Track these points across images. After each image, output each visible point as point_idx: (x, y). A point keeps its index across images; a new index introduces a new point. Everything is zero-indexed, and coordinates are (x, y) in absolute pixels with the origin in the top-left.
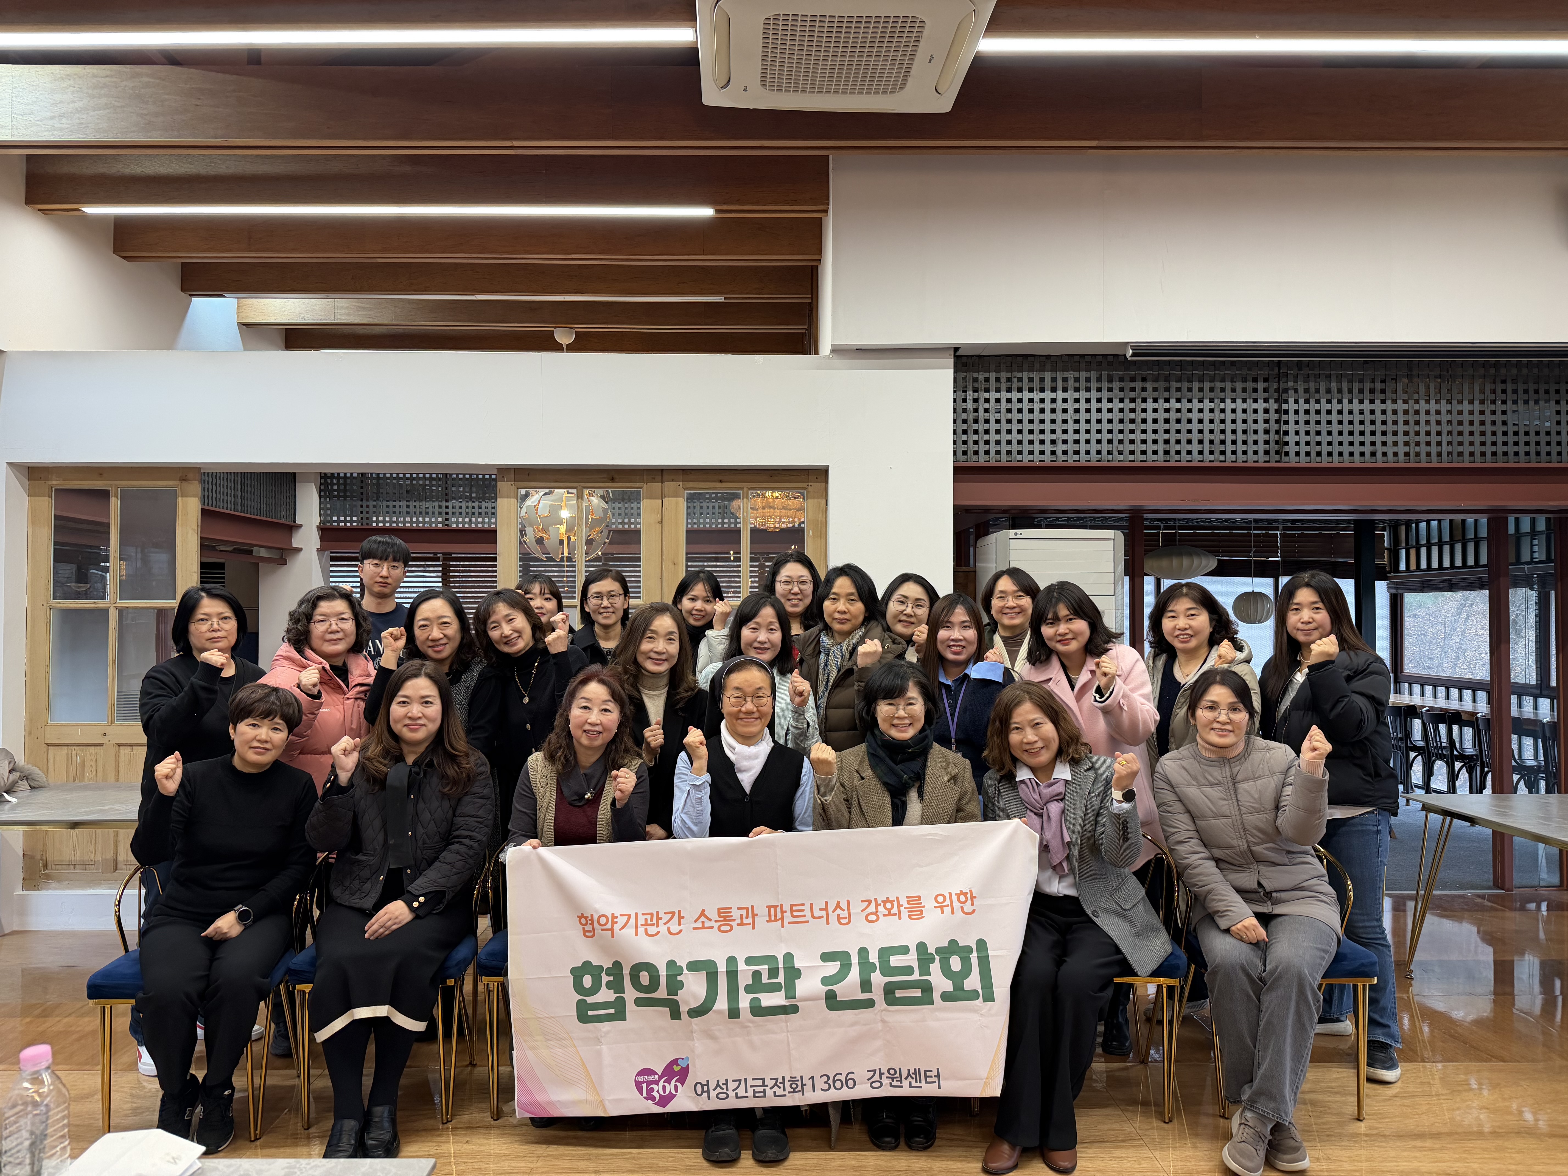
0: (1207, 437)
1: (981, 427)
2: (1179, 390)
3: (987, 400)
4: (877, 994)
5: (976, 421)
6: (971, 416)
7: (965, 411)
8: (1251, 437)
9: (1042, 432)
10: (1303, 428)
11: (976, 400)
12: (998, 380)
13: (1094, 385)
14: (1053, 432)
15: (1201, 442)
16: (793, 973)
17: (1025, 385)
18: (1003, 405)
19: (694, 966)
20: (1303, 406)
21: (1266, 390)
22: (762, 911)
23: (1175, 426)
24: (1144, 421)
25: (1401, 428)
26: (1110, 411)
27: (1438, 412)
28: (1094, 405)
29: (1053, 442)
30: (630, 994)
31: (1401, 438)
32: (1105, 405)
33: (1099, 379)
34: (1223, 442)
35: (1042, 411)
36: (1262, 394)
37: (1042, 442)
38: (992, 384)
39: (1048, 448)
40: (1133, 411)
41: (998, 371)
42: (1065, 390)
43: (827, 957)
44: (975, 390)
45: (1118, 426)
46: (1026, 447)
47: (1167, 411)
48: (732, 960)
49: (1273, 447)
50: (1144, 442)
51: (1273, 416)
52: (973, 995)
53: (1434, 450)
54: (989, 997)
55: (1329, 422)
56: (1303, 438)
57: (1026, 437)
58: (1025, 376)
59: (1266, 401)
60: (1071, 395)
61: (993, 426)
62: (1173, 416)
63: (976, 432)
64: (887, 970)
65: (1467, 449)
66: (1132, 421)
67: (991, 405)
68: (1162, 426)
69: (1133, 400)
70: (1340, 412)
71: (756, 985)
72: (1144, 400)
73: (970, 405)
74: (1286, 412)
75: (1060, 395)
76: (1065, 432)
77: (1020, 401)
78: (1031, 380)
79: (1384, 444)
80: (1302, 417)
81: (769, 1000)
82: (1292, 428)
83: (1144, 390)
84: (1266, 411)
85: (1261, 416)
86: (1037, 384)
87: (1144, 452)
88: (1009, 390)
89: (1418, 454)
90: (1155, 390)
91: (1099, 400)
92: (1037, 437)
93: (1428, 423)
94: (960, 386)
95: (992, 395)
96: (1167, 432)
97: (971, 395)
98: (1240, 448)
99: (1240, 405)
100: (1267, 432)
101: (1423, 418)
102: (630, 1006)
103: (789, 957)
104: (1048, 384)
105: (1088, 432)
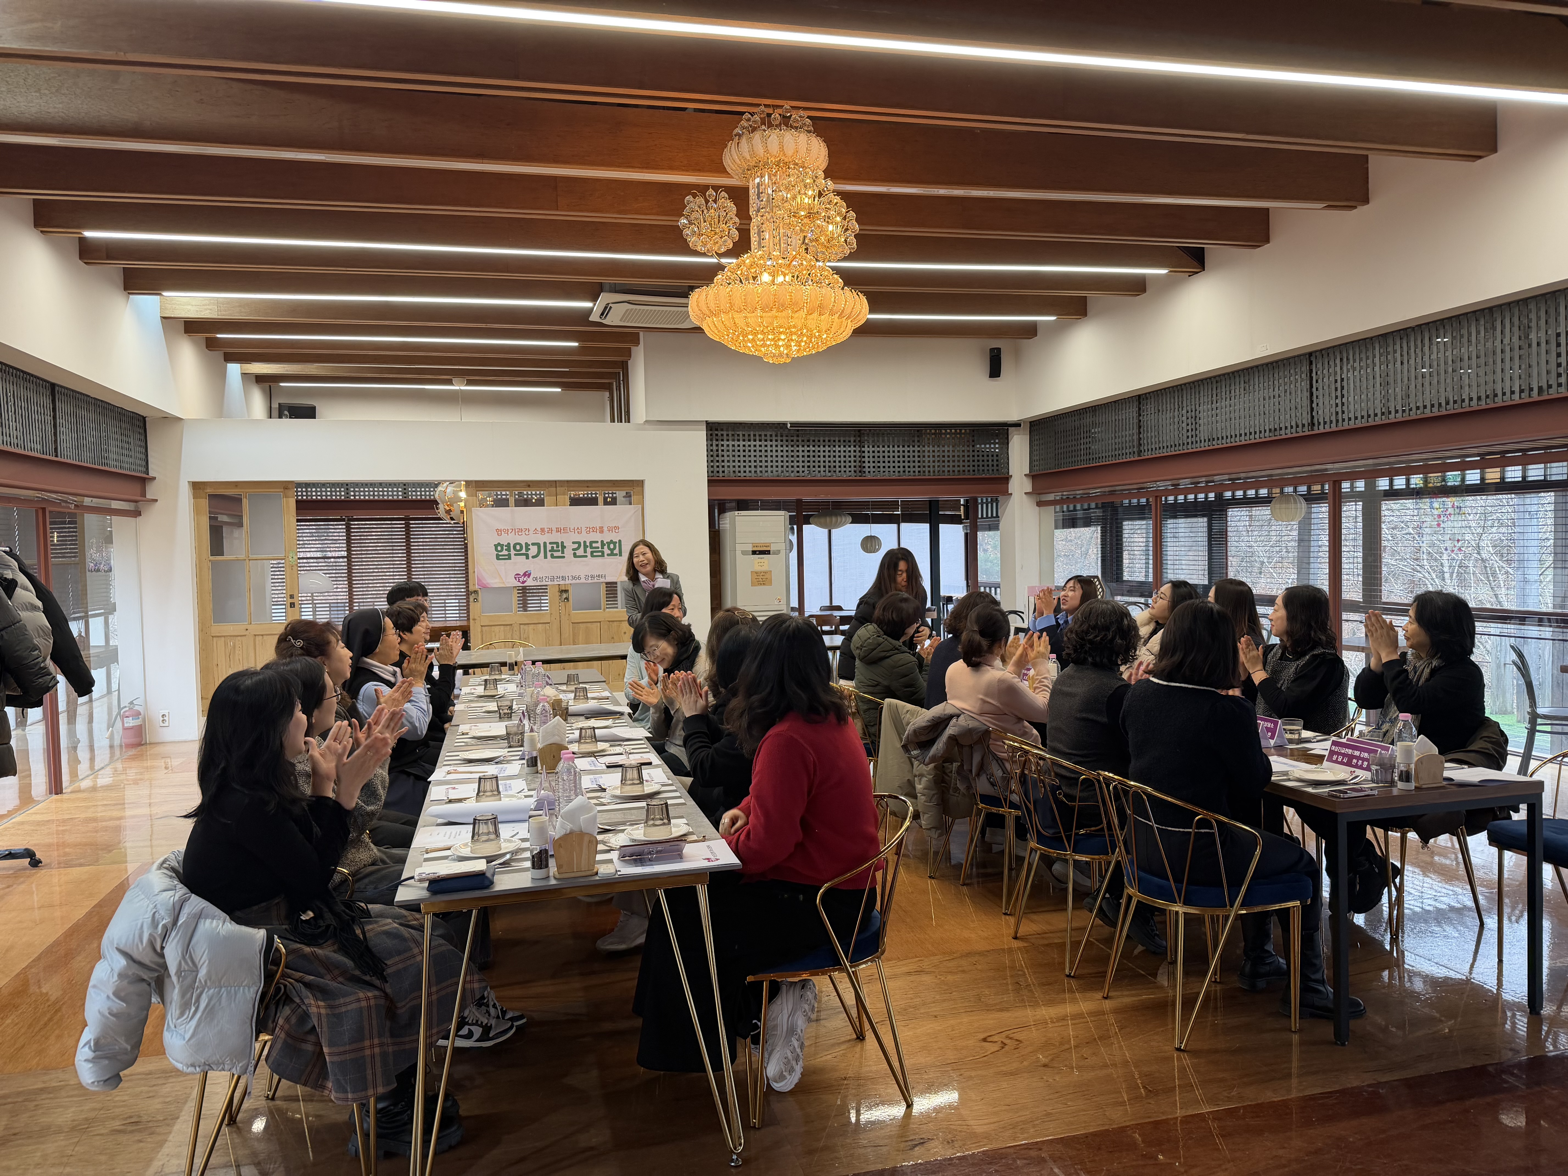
0: (827, 464)
1: (720, 459)
2: (814, 441)
3: (722, 445)
4: (588, 554)
5: (718, 456)
6: (715, 453)
7: (712, 450)
8: (848, 464)
9: (750, 461)
10: (872, 460)
11: (717, 445)
12: (728, 435)
13: (774, 438)
14: (755, 461)
15: (824, 467)
16: (563, 547)
17: (741, 438)
18: (731, 448)
19: (533, 544)
20: (871, 449)
21: (855, 441)
22: (554, 529)
23: (812, 459)
24: (798, 456)
25: (917, 459)
26: (782, 451)
27: (934, 451)
28: (774, 448)
29: (755, 467)
30: (513, 552)
31: (917, 464)
32: (779, 448)
33: (776, 436)
34: (835, 467)
35: (750, 451)
36: (852, 443)
37: (750, 467)
38: (725, 437)
39: (753, 469)
40: (792, 451)
41: (727, 430)
42: (760, 441)
43: (574, 543)
44: (717, 440)
45: (785, 459)
46: (742, 469)
47: (808, 451)
48: (545, 543)
49: (858, 469)
50: (798, 467)
51: (858, 454)
52: (616, 555)
53: (932, 469)
54: (621, 555)
55: (884, 457)
56: (872, 465)
57: (742, 464)
58: (741, 433)
59: (855, 446)
60: (763, 443)
61: (726, 459)
62: (812, 454)
63: (718, 461)
64: (591, 547)
65: (946, 469)
66: (792, 456)
67: (725, 448)
68: (806, 459)
69: (792, 446)
70: (889, 452)
71: (552, 550)
72: (798, 446)
73: (715, 448)
74: (864, 452)
75: (758, 443)
76: (761, 461)
77: (739, 446)
78: (744, 435)
79: (909, 467)
80: (871, 454)
81: (556, 554)
82: (866, 459)
83: (798, 441)
84: (855, 451)
85: (852, 454)
86: (746, 437)
87: (798, 472)
88: (734, 440)
89: (924, 472)
90: (803, 441)
91: (777, 446)
92: (747, 464)
93: (929, 456)
94: (710, 438)
95: (725, 443)
96: (809, 462)
97: (715, 443)
98: (843, 469)
99: (842, 449)
100: (855, 461)
101: (926, 454)
102: (513, 556)
103: (562, 543)
104: (752, 437)
105: (772, 461)
